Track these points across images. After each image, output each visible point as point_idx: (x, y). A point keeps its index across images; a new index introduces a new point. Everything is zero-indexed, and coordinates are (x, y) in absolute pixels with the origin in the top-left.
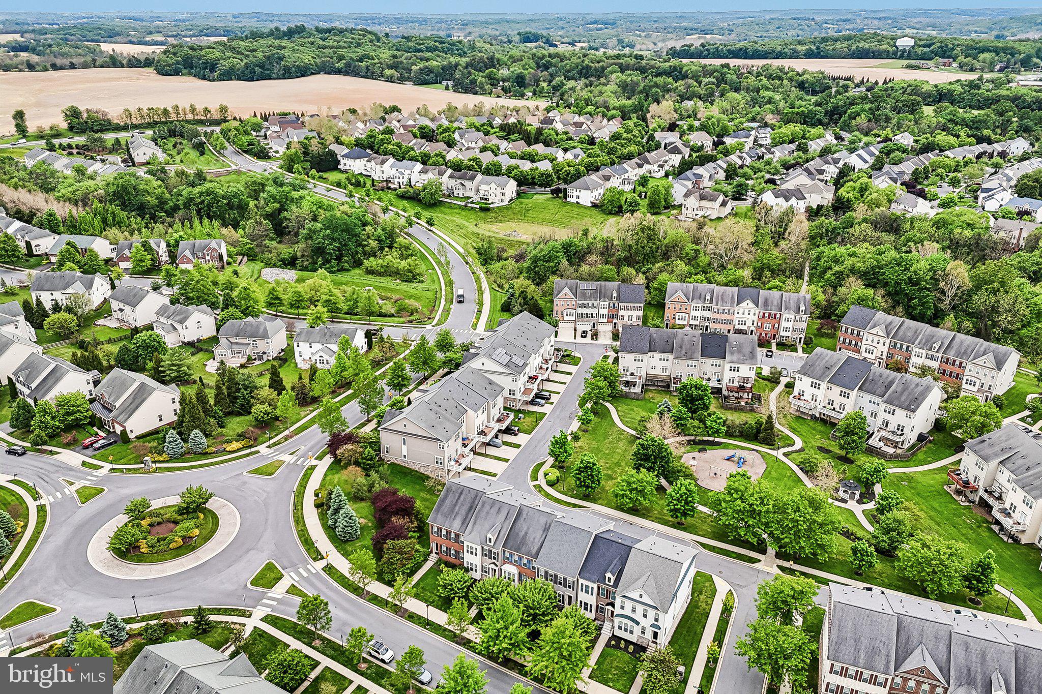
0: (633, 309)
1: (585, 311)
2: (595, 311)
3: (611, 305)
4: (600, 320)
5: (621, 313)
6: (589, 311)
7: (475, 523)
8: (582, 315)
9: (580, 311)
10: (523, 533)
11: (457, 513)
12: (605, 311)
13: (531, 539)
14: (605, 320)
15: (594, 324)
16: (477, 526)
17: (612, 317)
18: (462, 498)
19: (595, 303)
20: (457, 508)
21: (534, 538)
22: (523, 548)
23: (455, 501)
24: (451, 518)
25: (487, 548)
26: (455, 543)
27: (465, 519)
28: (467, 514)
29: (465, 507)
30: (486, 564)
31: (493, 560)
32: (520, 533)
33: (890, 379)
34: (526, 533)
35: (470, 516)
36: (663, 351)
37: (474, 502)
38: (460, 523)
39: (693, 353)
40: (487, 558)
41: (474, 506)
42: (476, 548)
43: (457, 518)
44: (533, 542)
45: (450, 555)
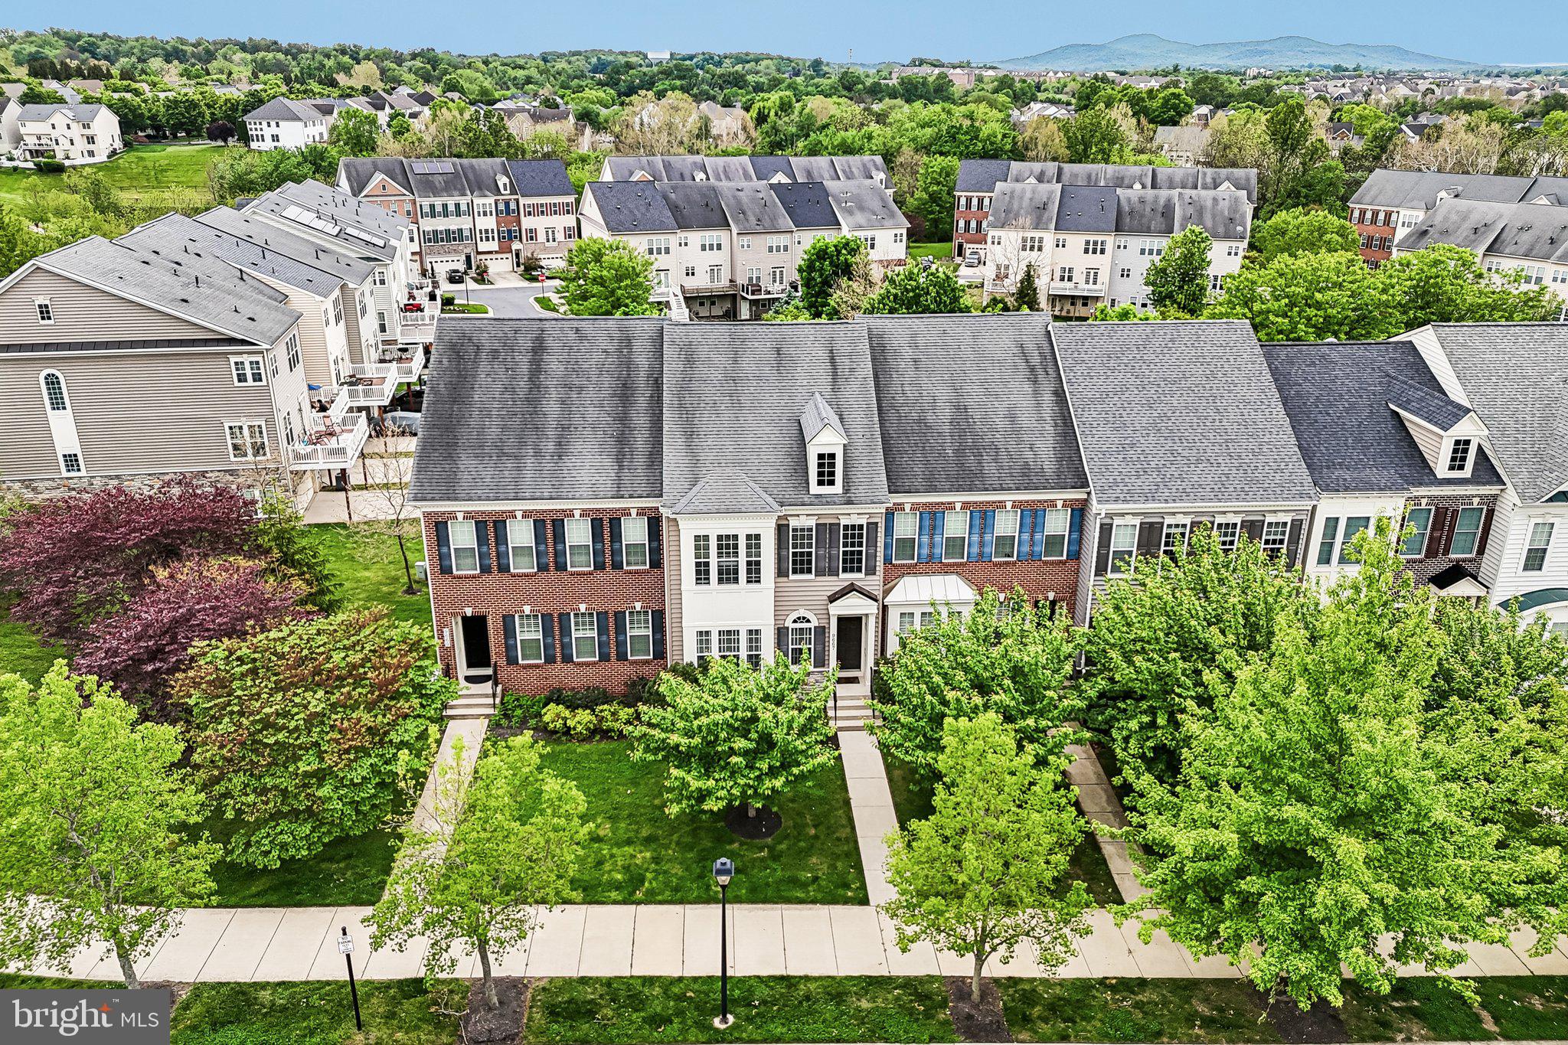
0: (554, 210)
1: (441, 224)
2: (464, 223)
3: (501, 207)
4: (483, 246)
5: (527, 223)
6: (453, 223)
7: (690, 435)
8: (435, 237)
9: (428, 225)
10: (945, 413)
11: (564, 429)
12: (489, 223)
13: (1000, 423)
14: (494, 246)
15: (468, 258)
16: (707, 443)
17: (508, 237)
18: (554, 364)
19: (464, 202)
20: (551, 407)
21: (1012, 417)
22: (990, 468)
23: (523, 384)
24: (538, 454)
25: (812, 522)
26: (599, 575)
27: (622, 442)
28: (623, 419)
29: (590, 394)
30: (802, 613)
31: (842, 576)
32: (930, 417)
33: (1162, 202)
34: (961, 409)
35: (640, 419)
36: (707, 225)
37: (628, 364)
38: (608, 462)
39: (774, 219)
40: (812, 576)
41: (641, 378)
42: (754, 540)
43: (577, 446)
44: (1016, 431)
45: (563, 654)
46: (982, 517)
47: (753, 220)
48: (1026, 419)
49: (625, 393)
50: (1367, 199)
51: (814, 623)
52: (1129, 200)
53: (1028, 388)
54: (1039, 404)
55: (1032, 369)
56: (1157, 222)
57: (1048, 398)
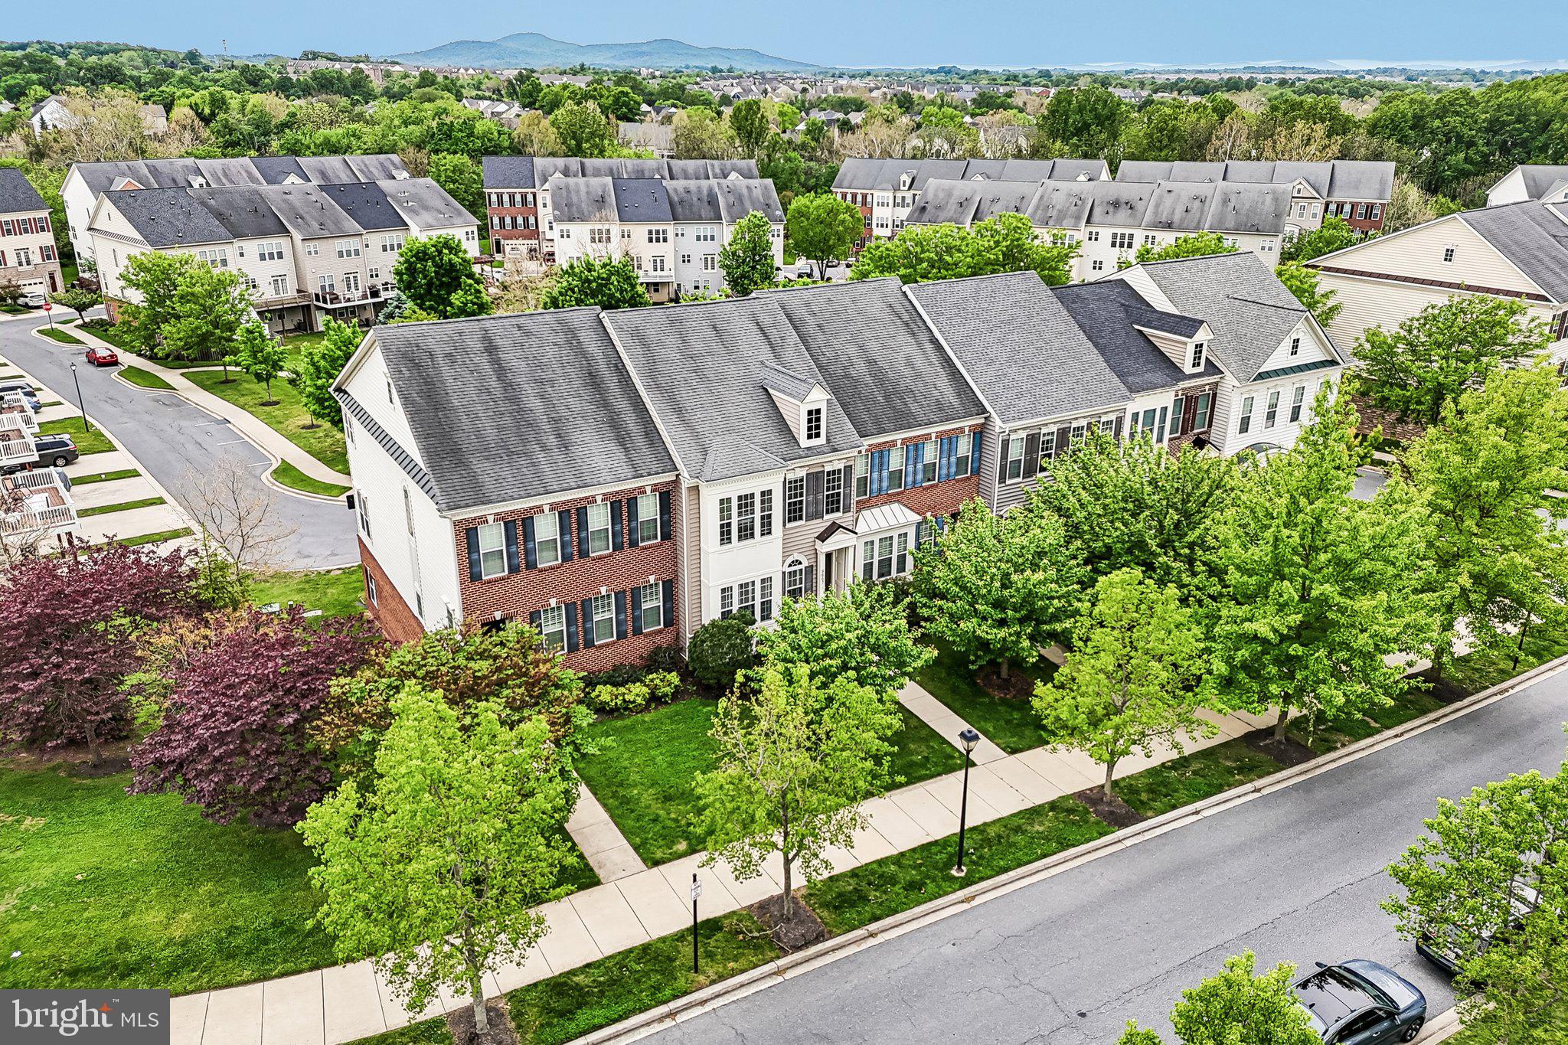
7: (679, 411)
11: (556, 421)
16: (698, 416)
20: (533, 403)
21: (911, 365)
22: (914, 408)
23: (493, 383)
24: (544, 448)
25: (802, 473)
26: (618, 555)
27: (614, 424)
28: (605, 404)
29: (562, 385)
30: (796, 556)
31: (826, 517)
32: (853, 373)
33: (705, 192)
34: (872, 363)
35: (622, 404)
36: (262, 233)
37: (582, 353)
38: (613, 446)
39: (337, 223)
40: (802, 522)
41: (602, 366)
42: (767, 495)
43: (576, 436)
44: (919, 376)
45: (585, 640)
46: (915, 448)
47: (315, 225)
48: (920, 363)
49: (594, 381)
50: (845, 184)
51: (805, 563)
52: (675, 190)
53: (910, 339)
54: (924, 353)
55: (907, 325)
56: (706, 210)
57: (928, 346)
